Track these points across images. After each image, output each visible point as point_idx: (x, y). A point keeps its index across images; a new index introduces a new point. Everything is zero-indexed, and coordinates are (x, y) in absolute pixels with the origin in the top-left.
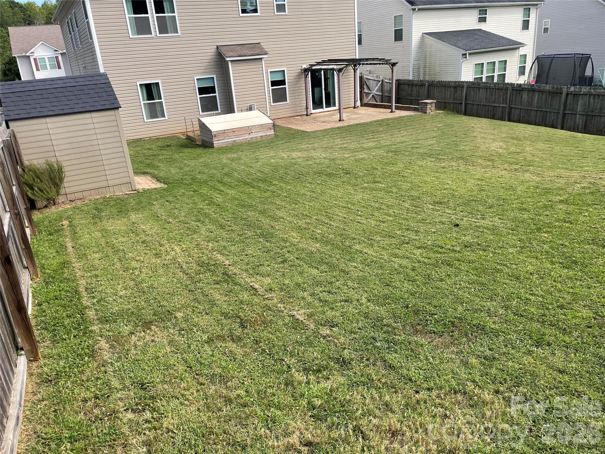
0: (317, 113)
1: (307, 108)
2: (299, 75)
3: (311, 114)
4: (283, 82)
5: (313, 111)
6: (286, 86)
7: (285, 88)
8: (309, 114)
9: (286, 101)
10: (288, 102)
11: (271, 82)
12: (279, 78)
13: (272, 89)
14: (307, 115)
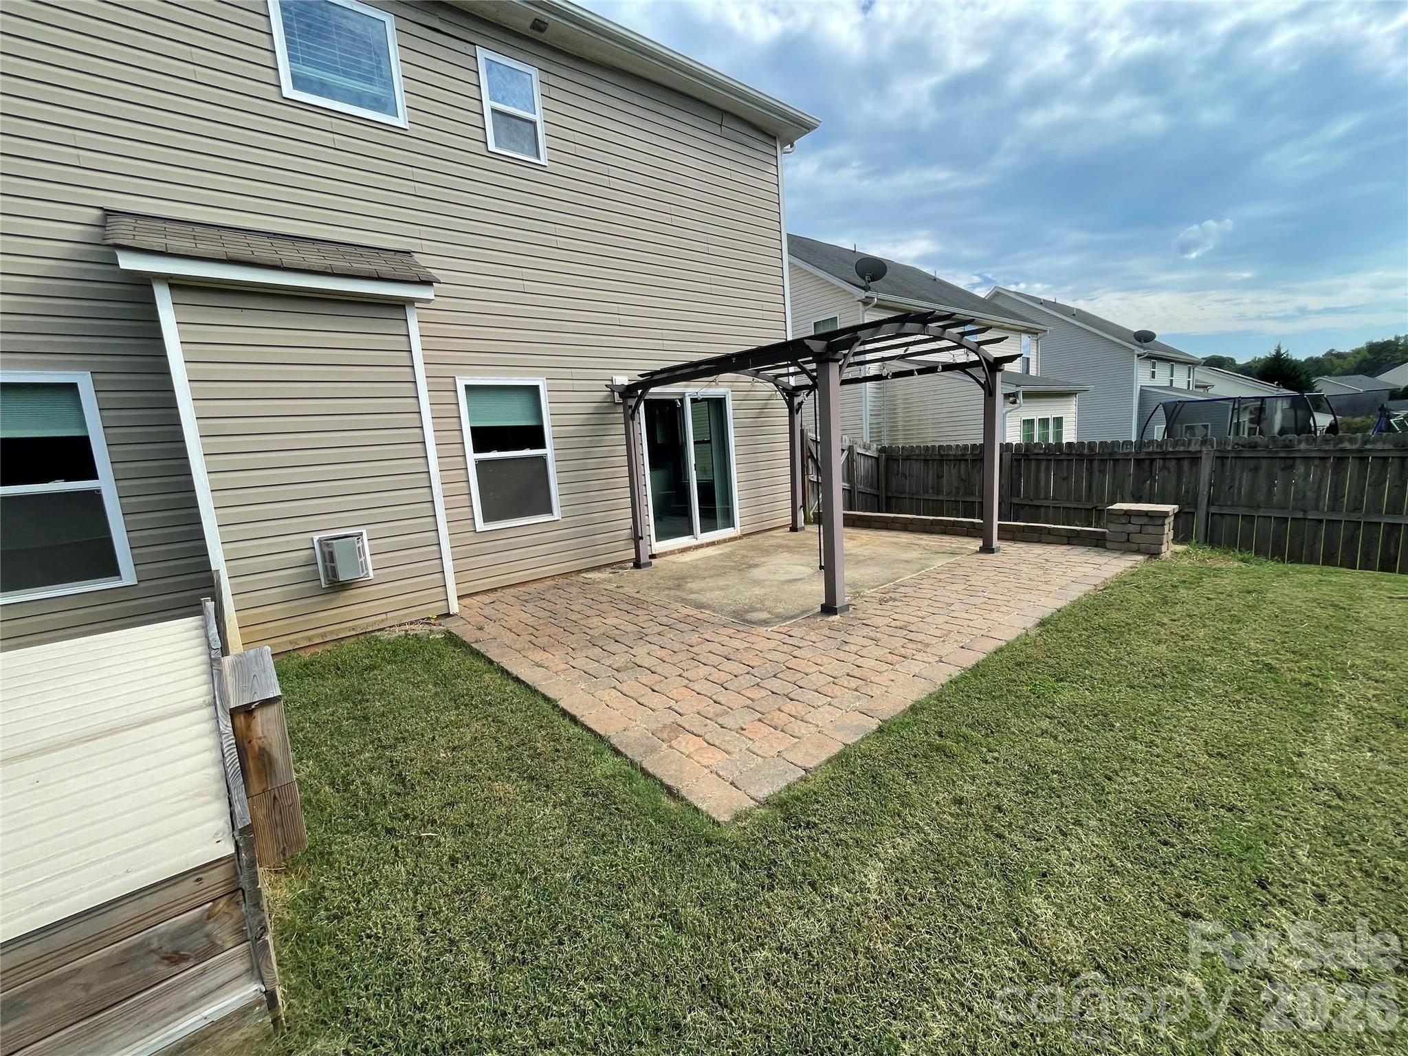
0: (672, 553)
1: (637, 538)
2: (601, 414)
3: (653, 556)
4: (533, 436)
5: (659, 546)
6: (549, 451)
7: (542, 460)
8: (644, 559)
9: (549, 510)
10: (557, 514)
11: (475, 431)
12: (512, 416)
13: (480, 464)
14: (637, 565)
